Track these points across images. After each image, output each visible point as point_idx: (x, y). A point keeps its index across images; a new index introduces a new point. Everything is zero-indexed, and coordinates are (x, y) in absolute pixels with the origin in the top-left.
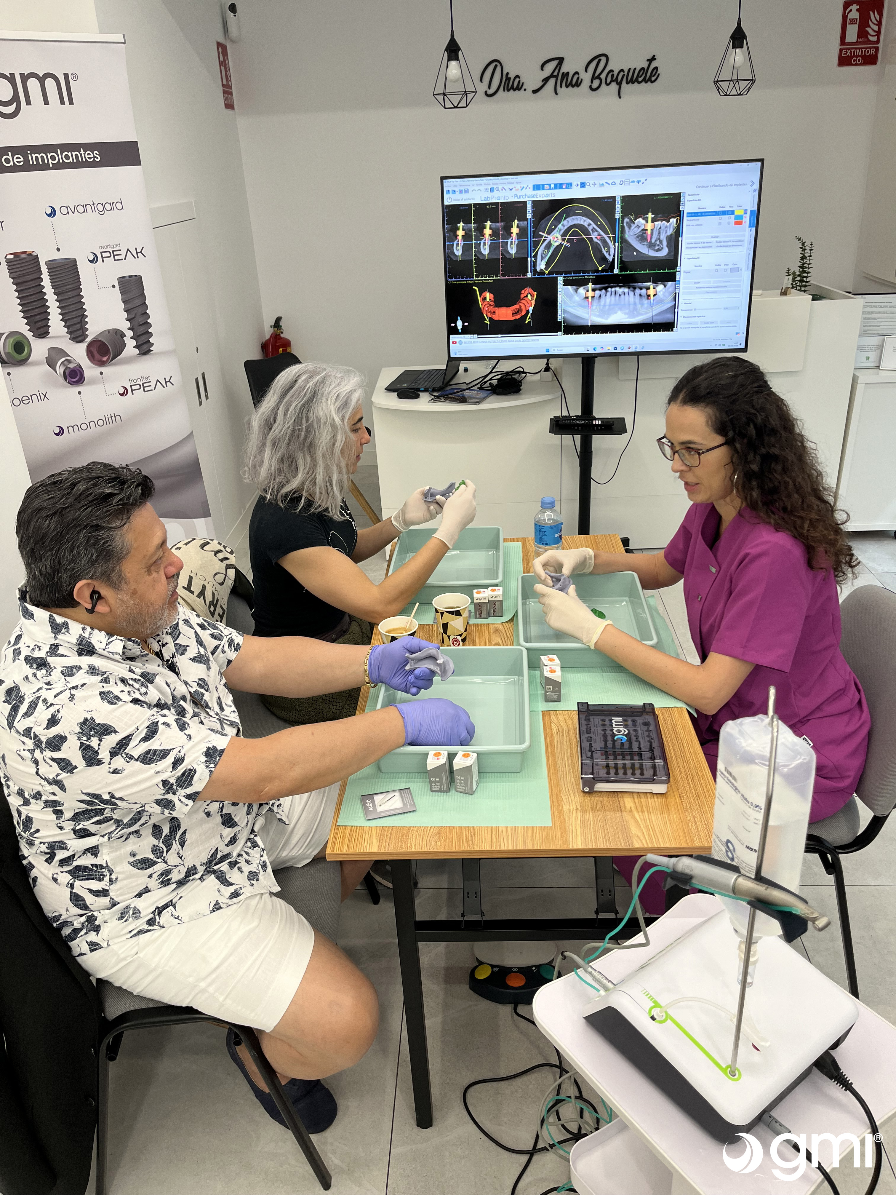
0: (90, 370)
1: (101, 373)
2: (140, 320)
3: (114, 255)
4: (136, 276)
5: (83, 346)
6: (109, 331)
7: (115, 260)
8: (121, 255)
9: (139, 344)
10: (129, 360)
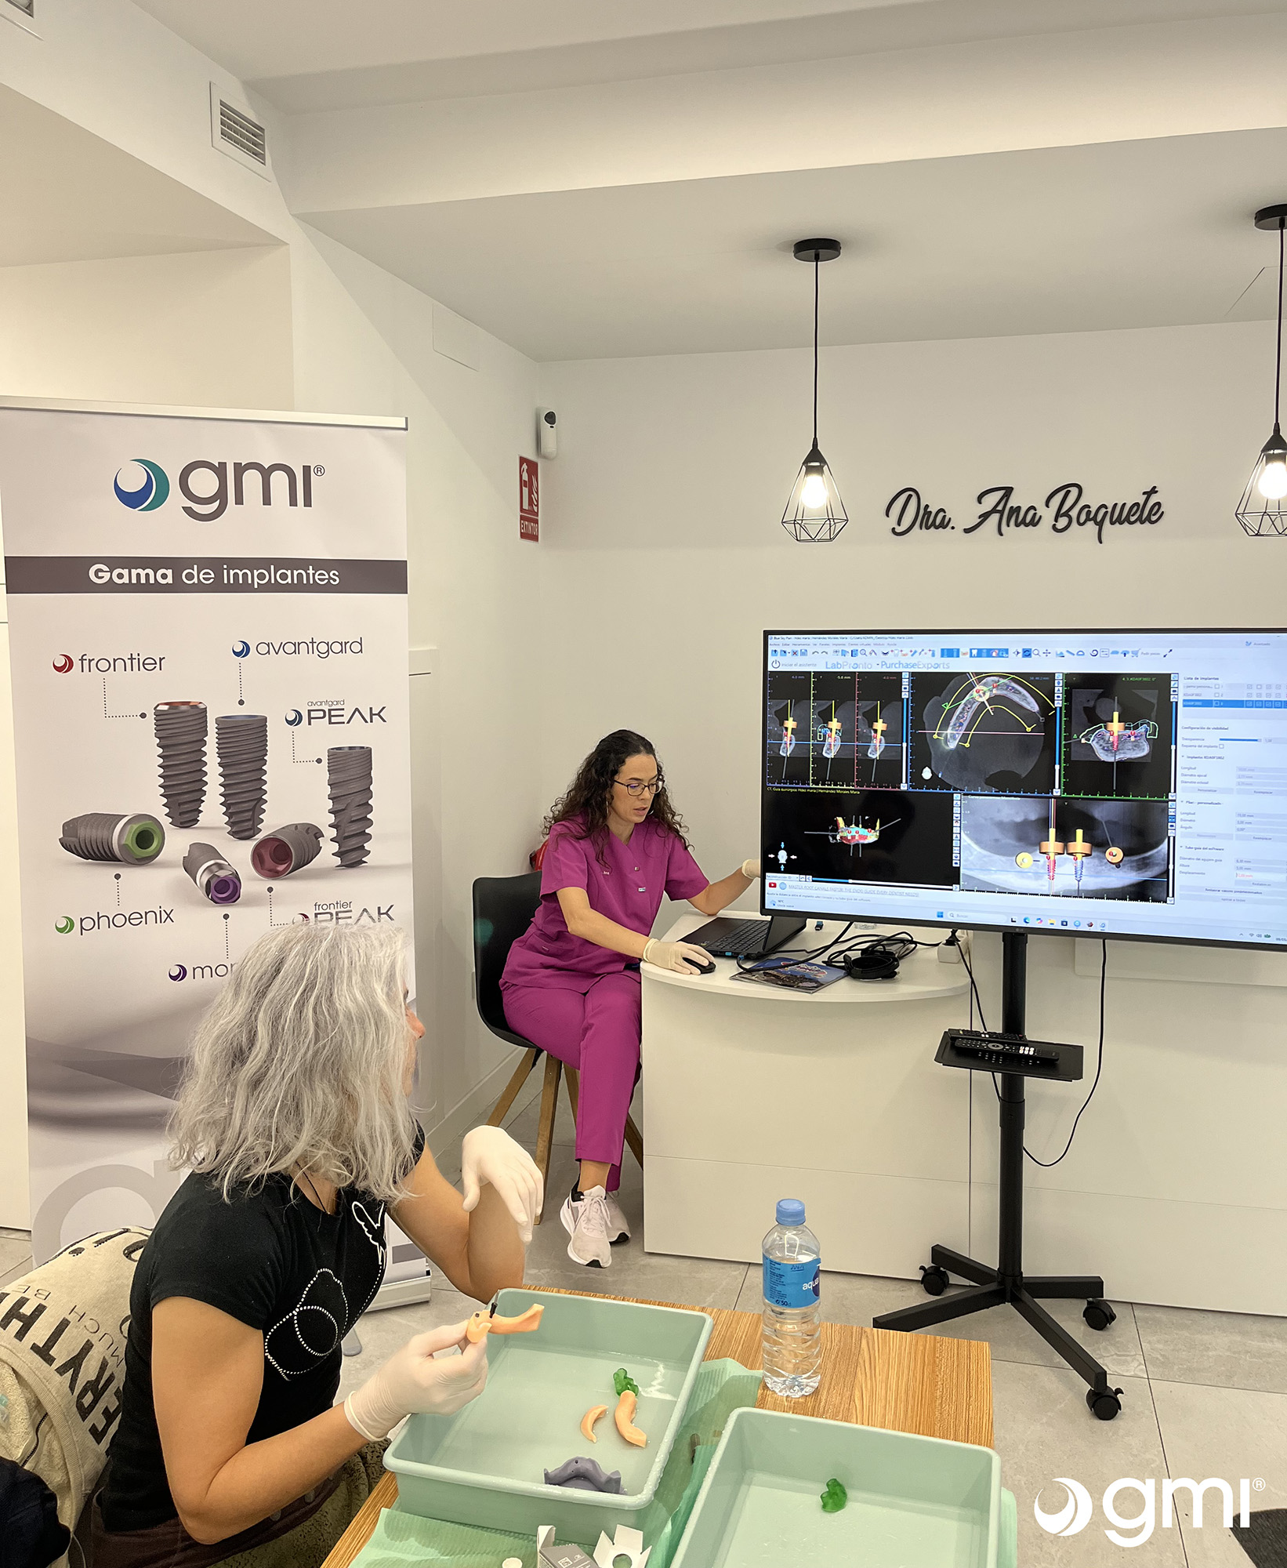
0: (252, 882)
1: (270, 890)
2: (355, 814)
3: (330, 716)
4: (363, 748)
5: (250, 845)
6: (296, 826)
7: (330, 723)
8: (343, 716)
9: (342, 849)
10: (323, 874)
